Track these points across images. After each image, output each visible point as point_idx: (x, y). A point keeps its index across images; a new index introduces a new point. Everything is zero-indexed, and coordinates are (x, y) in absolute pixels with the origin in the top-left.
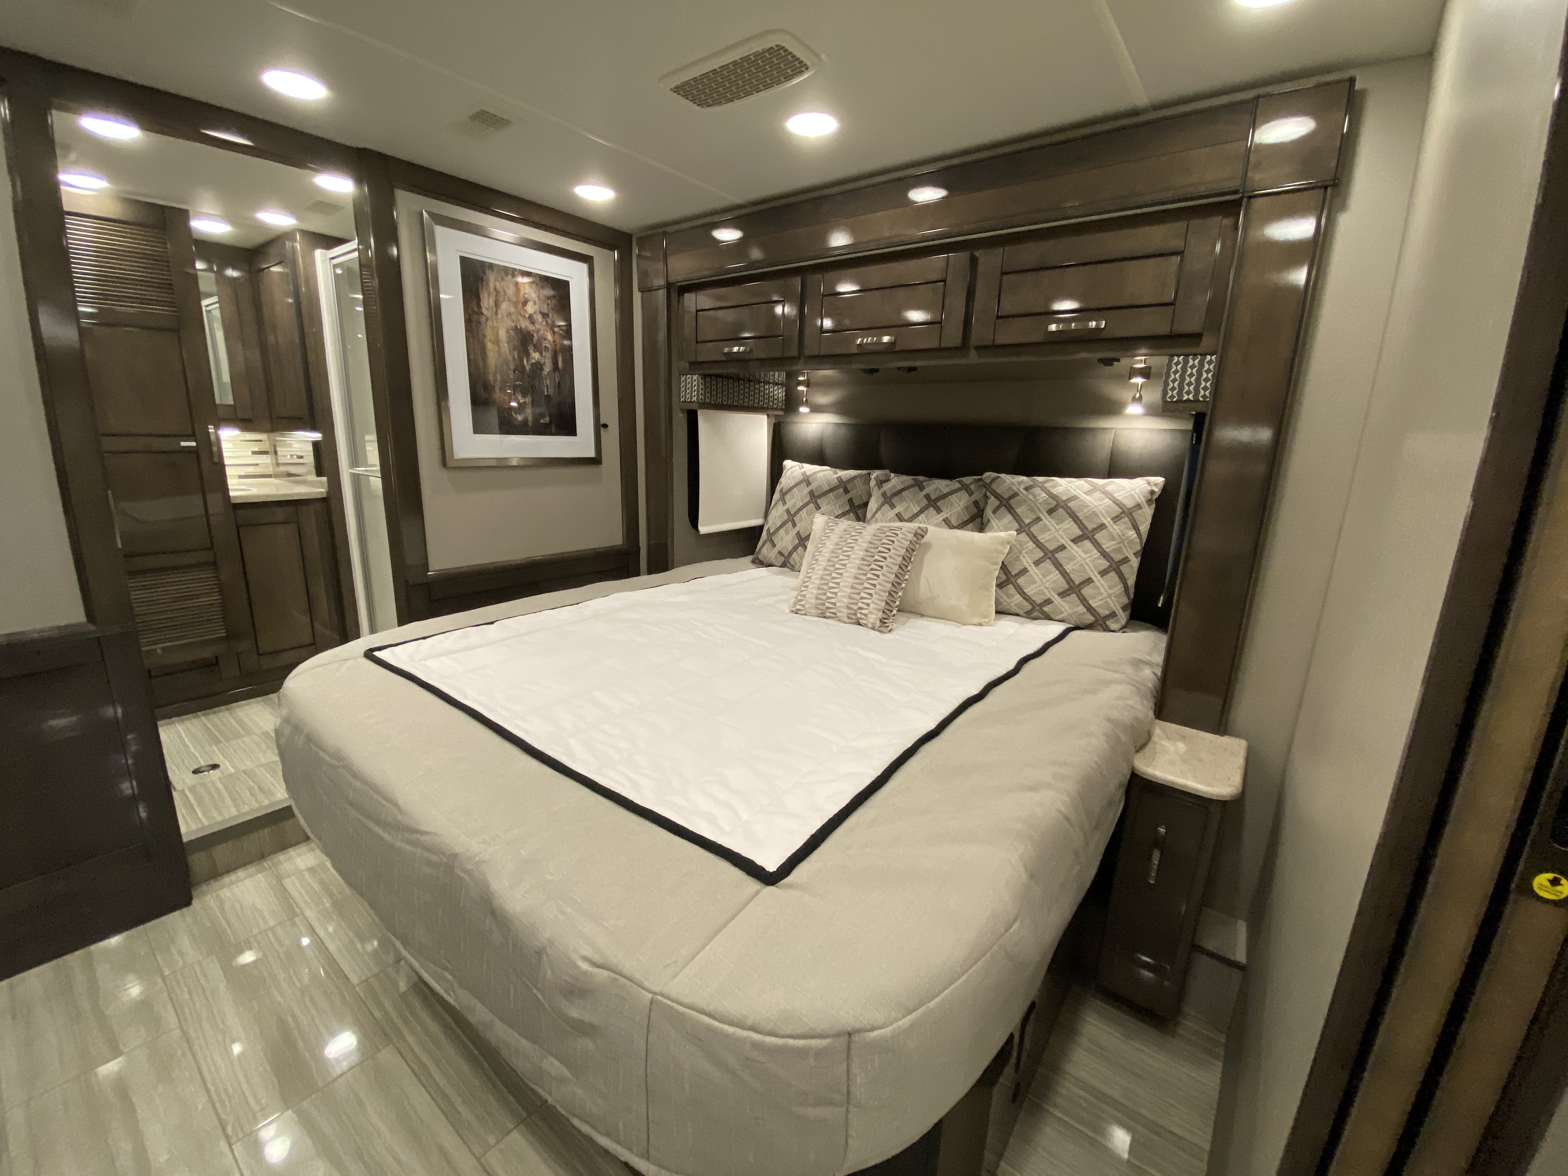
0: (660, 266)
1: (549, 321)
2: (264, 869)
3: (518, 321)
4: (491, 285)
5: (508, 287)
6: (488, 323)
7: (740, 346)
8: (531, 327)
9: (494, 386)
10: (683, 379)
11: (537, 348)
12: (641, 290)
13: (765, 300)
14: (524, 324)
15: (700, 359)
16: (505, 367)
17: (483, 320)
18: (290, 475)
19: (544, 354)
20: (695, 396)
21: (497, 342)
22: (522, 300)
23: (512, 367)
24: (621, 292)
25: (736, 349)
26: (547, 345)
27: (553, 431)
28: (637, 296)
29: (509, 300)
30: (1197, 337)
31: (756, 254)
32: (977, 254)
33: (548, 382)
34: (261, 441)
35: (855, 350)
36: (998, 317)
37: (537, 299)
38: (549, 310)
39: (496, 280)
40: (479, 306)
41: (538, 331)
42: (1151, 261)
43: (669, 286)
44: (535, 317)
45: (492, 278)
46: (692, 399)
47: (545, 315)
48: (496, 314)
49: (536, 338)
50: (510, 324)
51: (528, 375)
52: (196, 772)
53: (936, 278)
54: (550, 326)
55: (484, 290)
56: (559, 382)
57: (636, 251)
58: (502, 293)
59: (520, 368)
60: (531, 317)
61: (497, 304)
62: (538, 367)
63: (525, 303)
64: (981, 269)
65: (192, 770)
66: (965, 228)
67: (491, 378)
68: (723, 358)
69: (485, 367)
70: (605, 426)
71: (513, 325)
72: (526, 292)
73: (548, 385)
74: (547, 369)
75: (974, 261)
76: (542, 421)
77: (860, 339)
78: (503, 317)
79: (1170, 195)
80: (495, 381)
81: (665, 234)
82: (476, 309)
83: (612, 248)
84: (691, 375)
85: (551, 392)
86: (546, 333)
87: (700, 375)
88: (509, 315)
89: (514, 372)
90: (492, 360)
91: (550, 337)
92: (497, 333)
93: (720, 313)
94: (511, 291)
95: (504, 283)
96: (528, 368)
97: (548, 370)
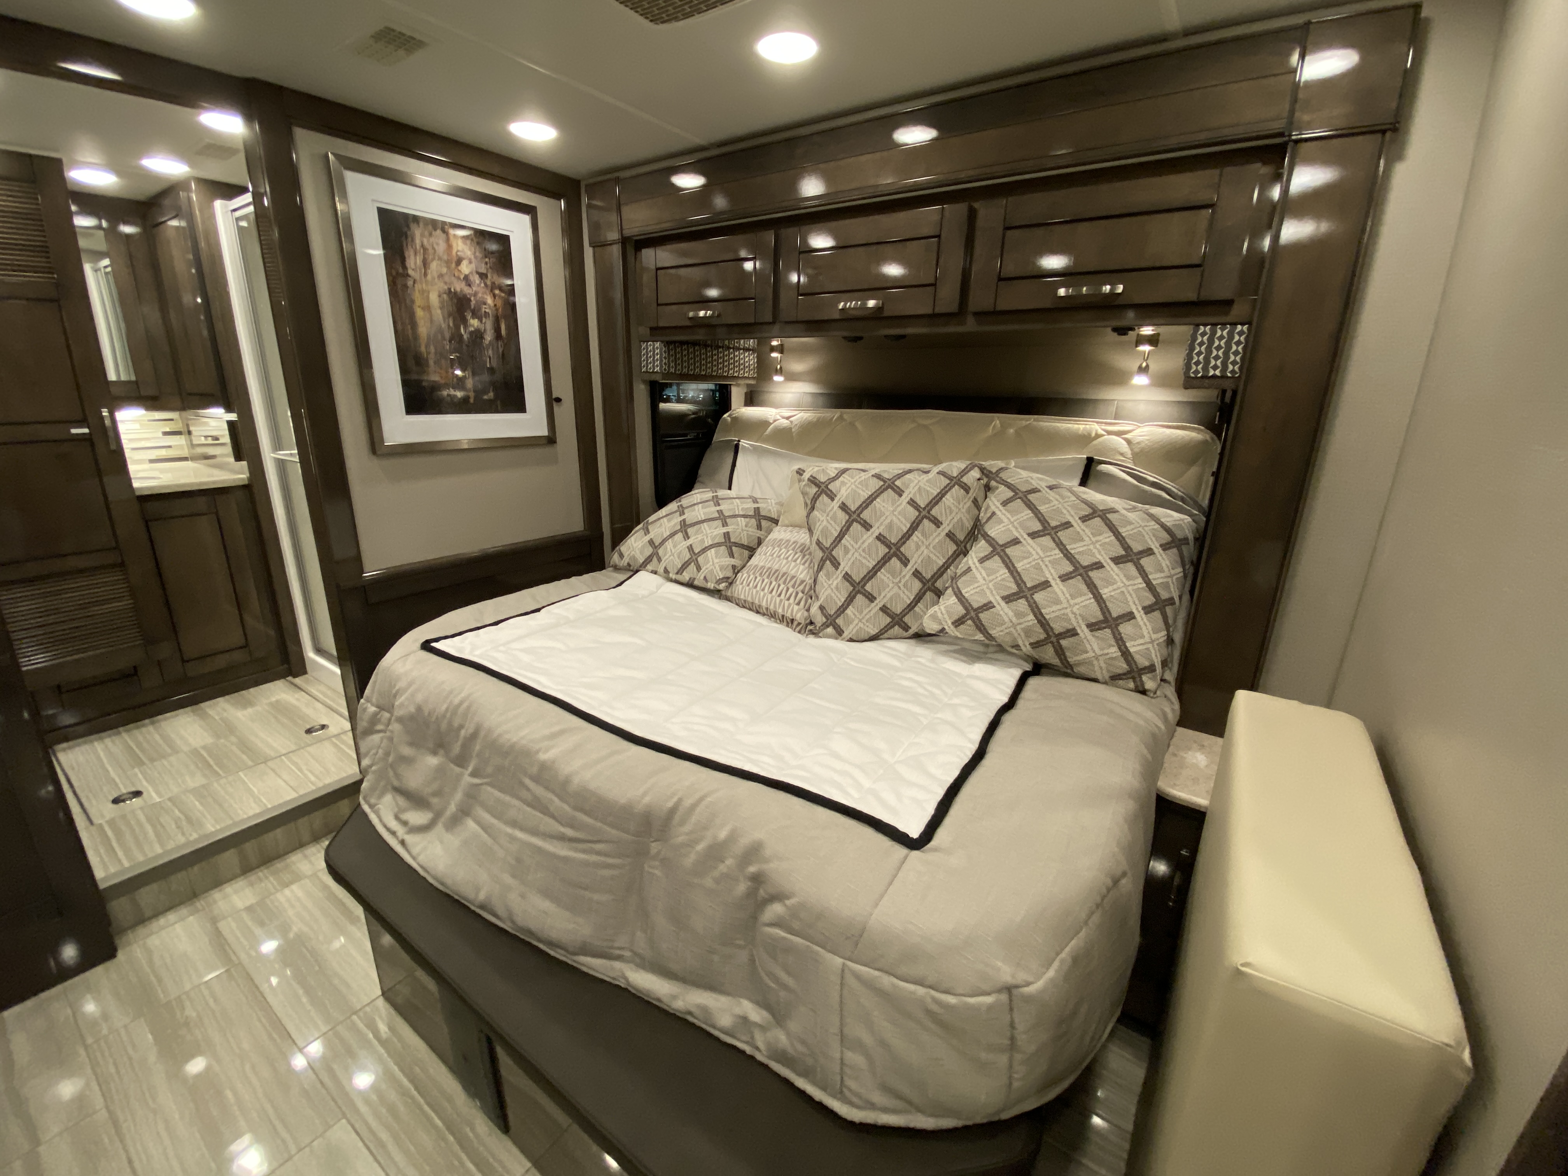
0: (613, 217)
1: (489, 283)
2: (197, 911)
3: (451, 283)
4: (418, 242)
5: (438, 244)
6: (416, 285)
7: (706, 309)
8: (467, 290)
9: (427, 360)
10: (644, 345)
11: (476, 314)
12: (593, 245)
13: (730, 256)
14: (459, 287)
15: (661, 324)
16: (440, 337)
17: (410, 283)
18: (207, 457)
19: (484, 321)
20: (657, 366)
21: (427, 308)
22: (455, 259)
23: (447, 335)
24: (570, 245)
25: (702, 313)
26: (487, 311)
27: (499, 408)
28: (588, 253)
29: (440, 259)
30: (1228, 304)
31: (720, 202)
32: (976, 205)
33: (490, 352)
34: (172, 420)
35: (837, 316)
36: (1000, 279)
37: (472, 257)
38: (487, 270)
39: (422, 235)
40: (405, 268)
41: (475, 294)
42: (1177, 215)
43: (625, 241)
44: (471, 278)
45: (418, 233)
46: (654, 369)
47: (483, 276)
48: (425, 274)
49: (473, 303)
50: (441, 286)
51: (468, 346)
52: (116, 801)
53: (926, 232)
54: (490, 288)
55: (409, 247)
56: (503, 352)
57: (585, 200)
58: (431, 251)
59: (456, 337)
60: (466, 278)
61: (425, 264)
62: (478, 335)
63: (459, 261)
64: (980, 222)
65: (111, 798)
66: (962, 175)
67: (423, 349)
68: (688, 323)
69: (416, 337)
70: (558, 400)
71: (446, 287)
72: (460, 248)
73: (490, 356)
74: (489, 337)
75: (972, 215)
76: (485, 397)
77: (842, 304)
78: (433, 279)
79: (1202, 137)
80: (428, 353)
81: (617, 180)
82: (401, 270)
83: (557, 196)
84: (653, 341)
85: (494, 365)
86: (485, 297)
87: (662, 342)
88: (441, 276)
89: (450, 341)
90: (423, 330)
91: (490, 301)
92: (428, 297)
93: (682, 271)
94: (441, 247)
95: (432, 240)
96: (465, 337)
97: (489, 339)
